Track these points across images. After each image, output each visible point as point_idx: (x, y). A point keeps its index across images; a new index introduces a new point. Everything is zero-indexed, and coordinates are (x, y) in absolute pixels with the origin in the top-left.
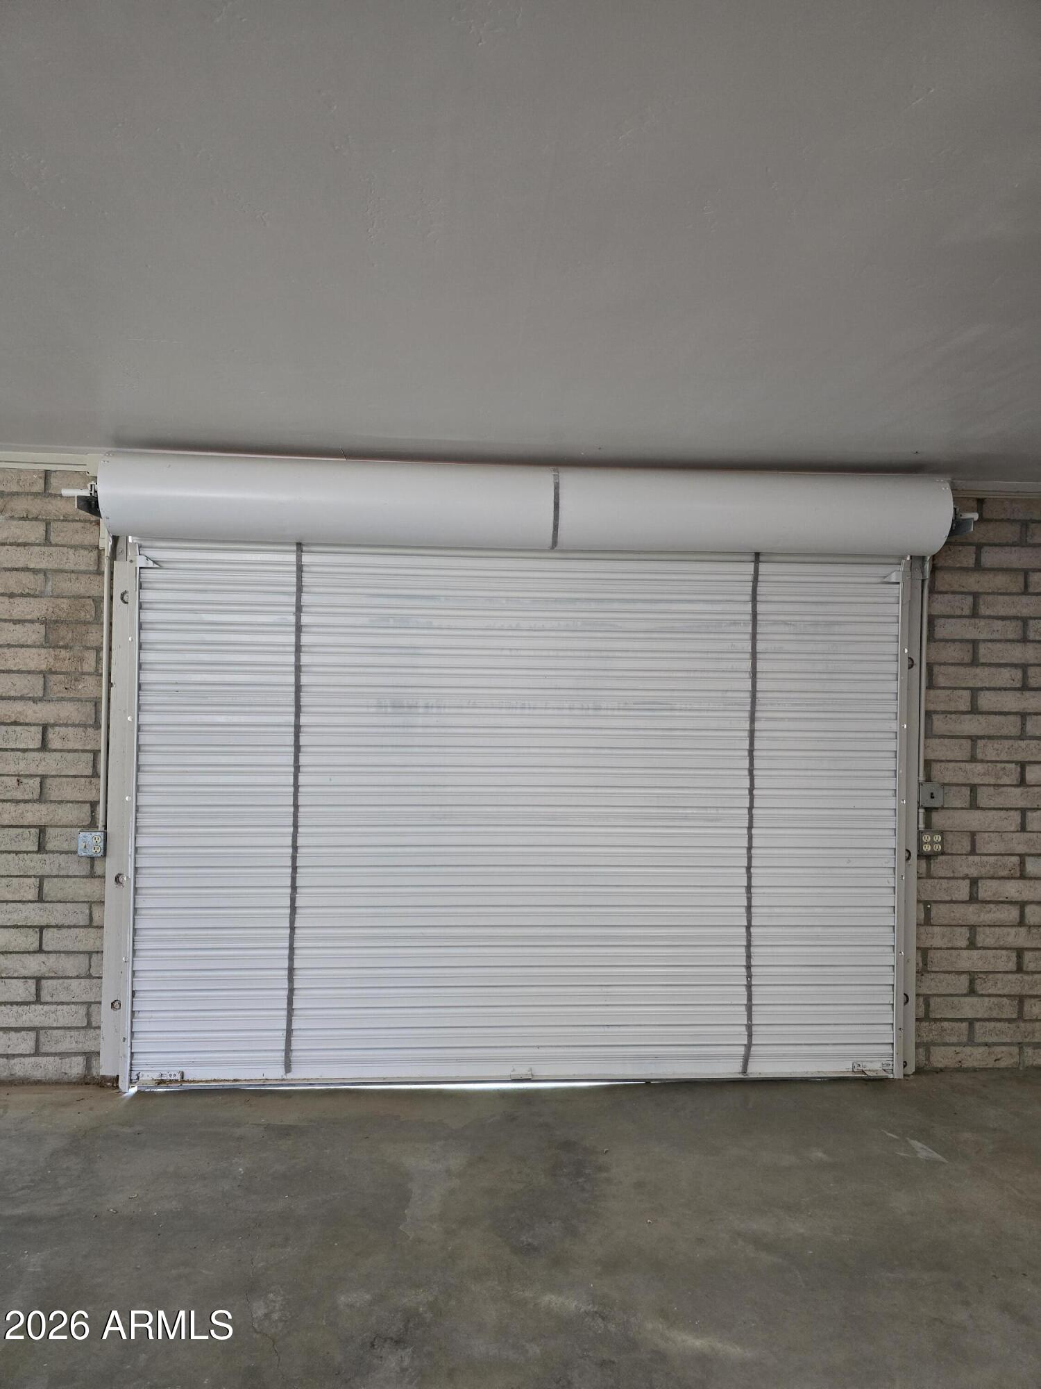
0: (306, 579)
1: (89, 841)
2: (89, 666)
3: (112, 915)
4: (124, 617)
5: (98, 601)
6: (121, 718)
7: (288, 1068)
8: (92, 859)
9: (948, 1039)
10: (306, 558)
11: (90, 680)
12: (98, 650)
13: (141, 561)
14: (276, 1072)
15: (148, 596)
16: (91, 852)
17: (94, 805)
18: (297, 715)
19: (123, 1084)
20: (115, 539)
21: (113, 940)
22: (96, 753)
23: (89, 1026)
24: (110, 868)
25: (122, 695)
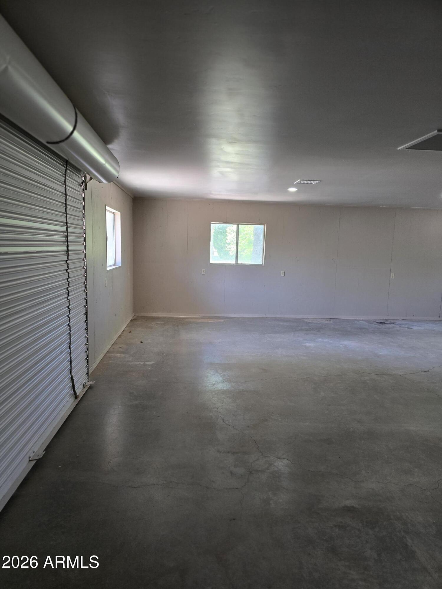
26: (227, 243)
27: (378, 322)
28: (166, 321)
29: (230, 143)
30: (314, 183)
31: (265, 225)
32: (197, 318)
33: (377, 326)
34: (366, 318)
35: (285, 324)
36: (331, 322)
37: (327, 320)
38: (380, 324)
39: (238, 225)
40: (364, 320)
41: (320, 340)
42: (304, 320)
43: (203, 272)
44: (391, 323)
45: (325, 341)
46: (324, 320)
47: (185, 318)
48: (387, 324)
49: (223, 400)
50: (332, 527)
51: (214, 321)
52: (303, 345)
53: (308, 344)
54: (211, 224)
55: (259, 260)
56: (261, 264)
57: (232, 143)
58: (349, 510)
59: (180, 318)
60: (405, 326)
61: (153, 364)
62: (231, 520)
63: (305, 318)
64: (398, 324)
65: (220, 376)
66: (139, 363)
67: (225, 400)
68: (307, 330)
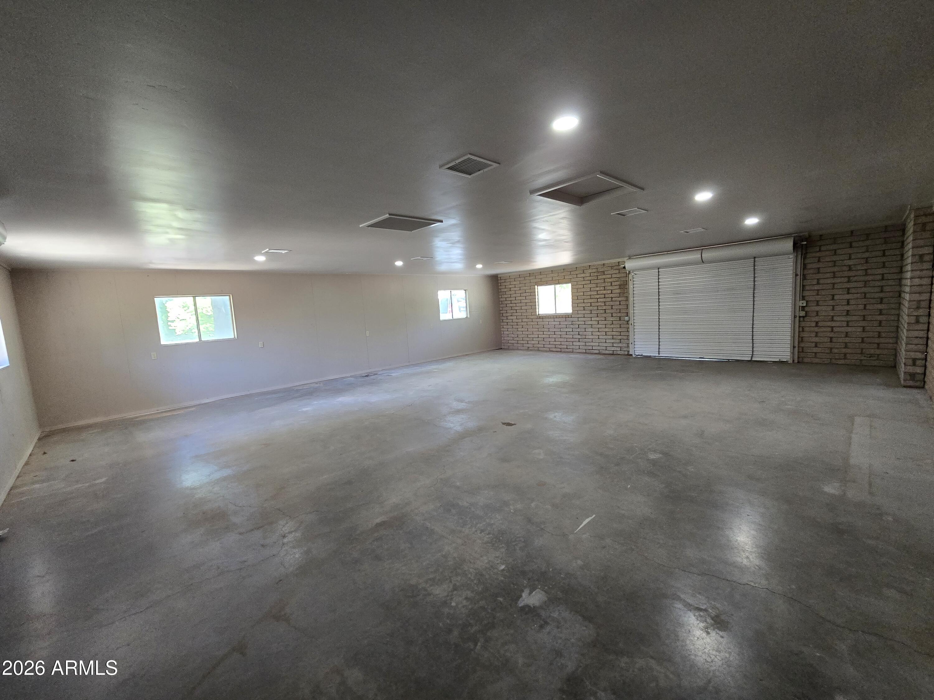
0: (660, 273)
1: (627, 318)
2: (626, 292)
3: (631, 330)
4: (631, 283)
5: (627, 281)
6: (631, 299)
7: (659, 354)
8: (627, 321)
9: (808, 356)
10: (660, 270)
11: (626, 293)
12: (627, 289)
13: (633, 274)
14: (657, 355)
15: (634, 279)
16: (627, 320)
17: (627, 313)
18: (659, 297)
19: (633, 355)
20: (629, 272)
21: (631, 334)
22: (627, 305)
23: (628, 347)
24: (630, 322)
25: (631, 296)
26: (170, 321)
27: (363, 376)
28: (105, 427)
29: (187, 209)
30: (283, 252)
31: (230, 296)
32: (155, 414)
33: (363, 379)
34: (353, 374)
35: (274, 396)
36: (322, 385)
37: (317, 384)
38: (365, 377)
39: (194, 297)
40: (351, 376)
41: (315, 403)
42: (294, 388)
43: (152, 356)
44: (374, 375)
45: (320, 402)
46: (315, 384)
47: (137, 417)
48: (371, 376)
49: (227, 486)
50: (372, 543)
51: (182, 412)
52: (300, 411)
53: (304, 409)
54: (155, 299)
55: (230, 333)
56: (234, 337)
57: (190, 210)
58: (382, 524)
59: (129, 419)
60: (385, 375)
61: (107, 480)
62: (277, 583)
63: (294, 386)
64: (379, 375)
65: (215, 465)
66: (80, 485)
67: (229, 486)
68: (301, 397)
